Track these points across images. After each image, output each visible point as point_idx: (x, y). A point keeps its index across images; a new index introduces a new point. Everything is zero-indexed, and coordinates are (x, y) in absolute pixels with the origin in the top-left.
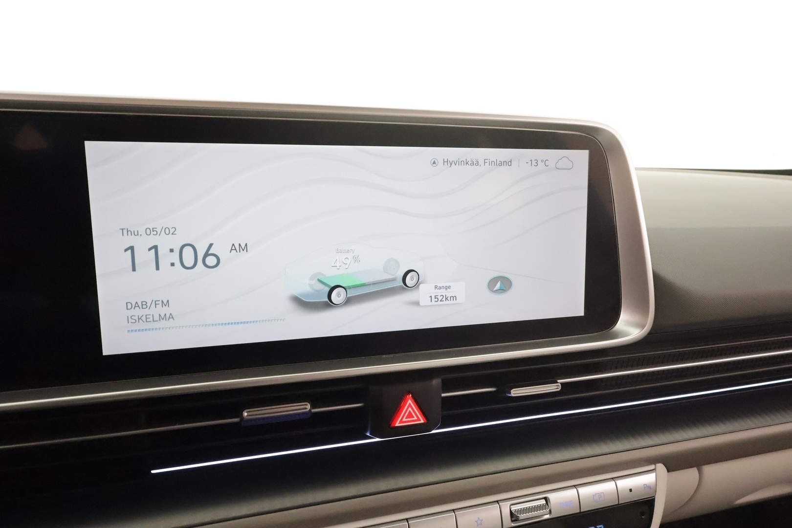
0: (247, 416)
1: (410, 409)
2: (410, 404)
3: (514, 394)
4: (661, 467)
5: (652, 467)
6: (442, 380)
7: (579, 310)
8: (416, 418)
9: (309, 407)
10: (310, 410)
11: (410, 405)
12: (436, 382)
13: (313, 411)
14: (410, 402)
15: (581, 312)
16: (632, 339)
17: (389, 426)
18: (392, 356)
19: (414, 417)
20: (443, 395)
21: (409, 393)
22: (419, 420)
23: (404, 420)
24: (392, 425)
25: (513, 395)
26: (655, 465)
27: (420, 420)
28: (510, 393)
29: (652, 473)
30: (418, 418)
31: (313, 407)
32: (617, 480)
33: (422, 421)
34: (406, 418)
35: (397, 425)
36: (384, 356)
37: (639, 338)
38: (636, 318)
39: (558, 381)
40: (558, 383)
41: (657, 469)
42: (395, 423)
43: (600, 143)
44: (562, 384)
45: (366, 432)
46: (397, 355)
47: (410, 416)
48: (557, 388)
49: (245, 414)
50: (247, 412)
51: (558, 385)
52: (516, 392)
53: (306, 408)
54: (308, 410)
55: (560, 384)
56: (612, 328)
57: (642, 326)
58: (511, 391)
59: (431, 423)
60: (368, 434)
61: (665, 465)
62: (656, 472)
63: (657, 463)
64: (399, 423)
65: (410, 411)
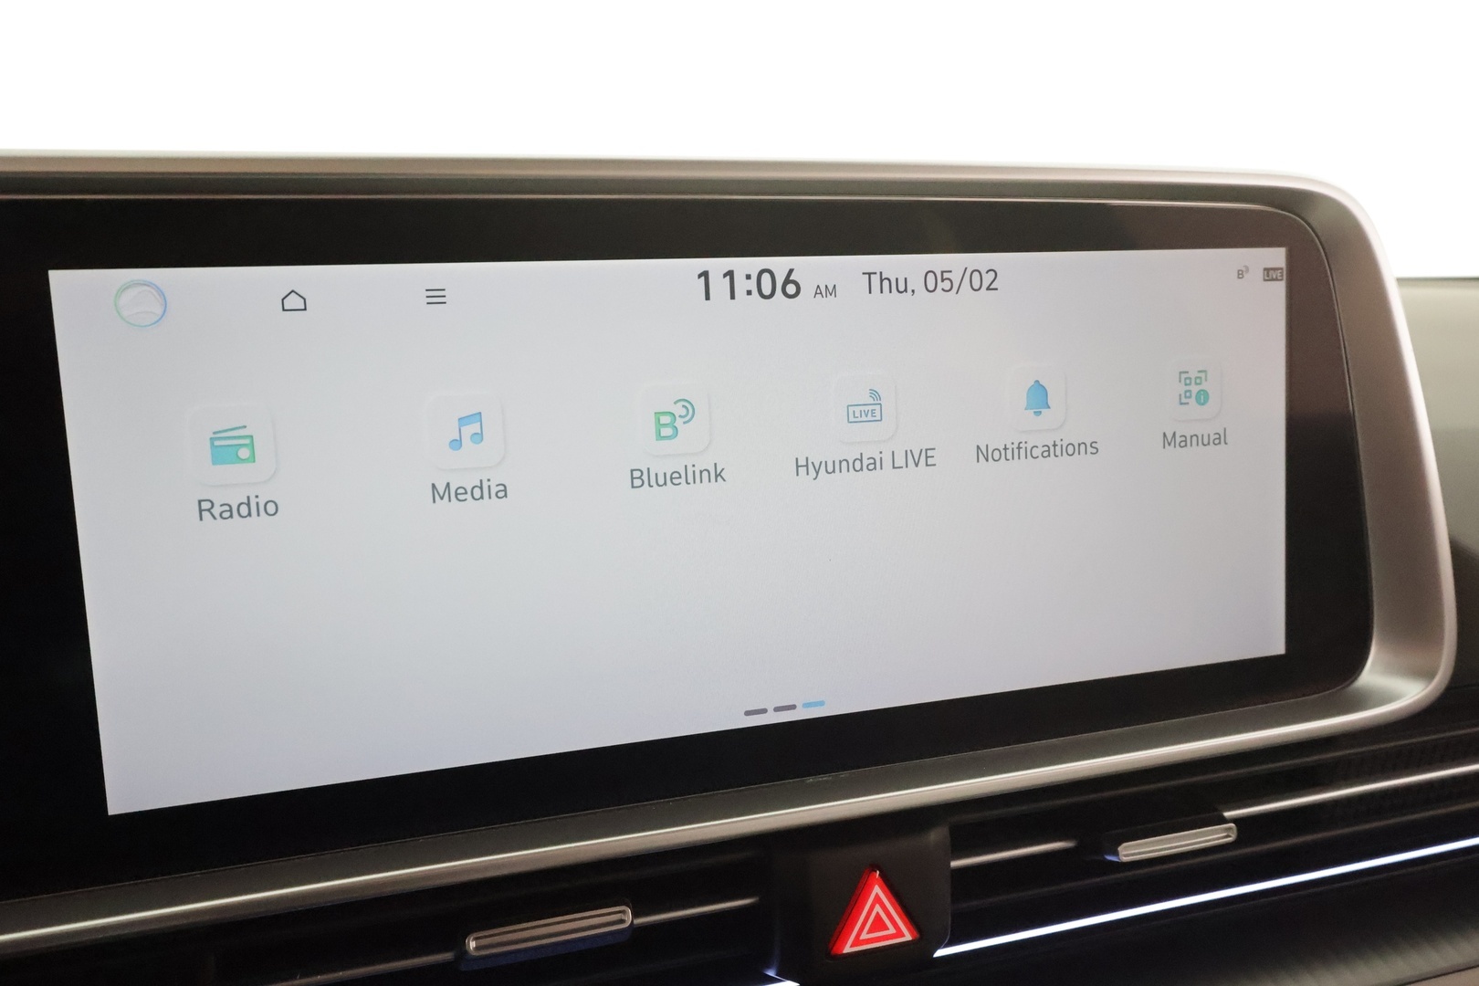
0: (477, 948)
1: (878, 908)
2: (877, 895)
3: (1126, 856)
6: (953, 829)
7: (1274, 643)
8: (892, 930)
9: (629, 917)
10: (632, 921)
11: (877, 899)
12: (937, 836)
13: (639, 921)
14: (877, 890)
15: (1278, 646)
16: (1401, 709)
17: (829, 955)
18: (825, 778)
19: (887, 928)
20: (954, 864)
21: (874, 867)
22: (900, 934)
23: (864, 936)
25: (1125, 859)
27: (903, 935)
28: (1116, 853)
30: (898, 931)
31: (635, 915)
33: (908, 937)
34: (869, 932)
35: (848, 949)
36: (810, 780)
37: (1424, 704)
40: (1225, 821)
42: (844, 946)
43: (1313, 229)
44: (1236, 820)
45: (768, 967)
46: (844, 774)
47: (878, 924)
48: (1230, 836)
49: (472, 945)
50: (476, 939)
51: (1230, 829)
52: (1131, 851)
53: (622, 921)
54: (626, 925)
55: (1232, 825)
56: (1353, 681)
57: (1427, 675)
58: (1119, 849)
59: (928, 937)
60: (771, 973)
64: (851, 946)
65: (878, 913)
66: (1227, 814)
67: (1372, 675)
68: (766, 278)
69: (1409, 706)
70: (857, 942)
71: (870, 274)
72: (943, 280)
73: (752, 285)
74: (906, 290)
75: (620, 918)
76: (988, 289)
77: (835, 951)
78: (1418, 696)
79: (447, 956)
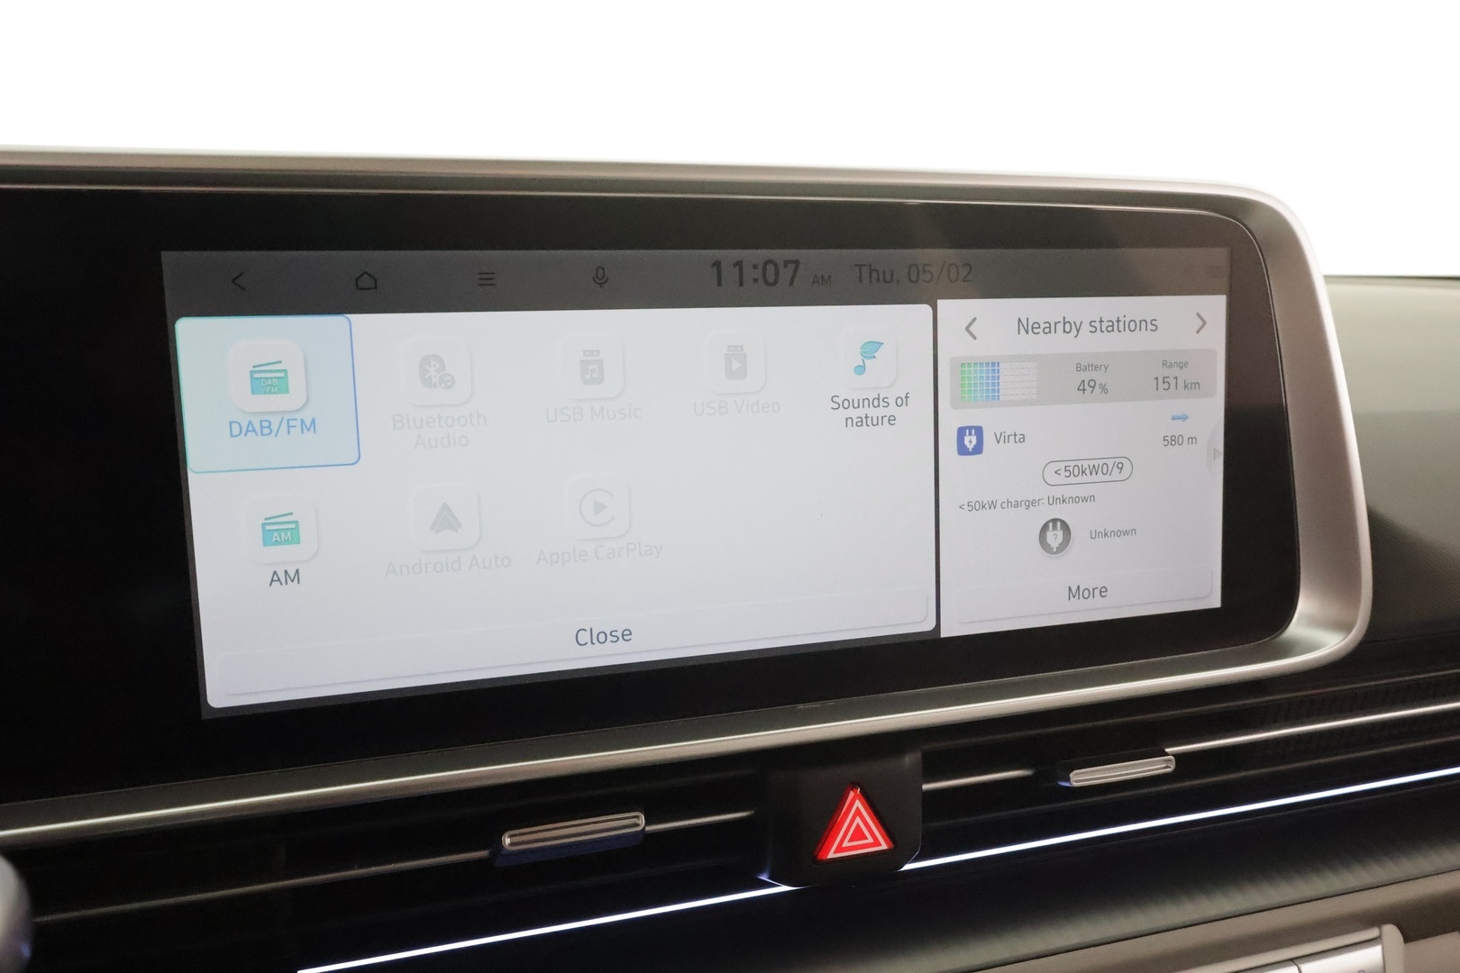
0: (511, 845)
1: (858, 820)
2: (858, 809)
3: (1076, 781)
4: (1391, 932)
5: (1374, 933)
6: (924, 755)
7: (1212, 598)
8: (870, 840)
9: (642, 821)
10: (644, 828)
11: (858, 813)
12: (910, 760)
13: (648, 828)
14: (858, 804)
15: (1215, 602)
16: (1325, 656)
17: (815, 860)
18: (815, 705)
19: (866, 838)
20: (925, 787)
21: (853, 786)
22: (877, 843)
23: (846, 844)
24: (819, 857)
25: (1076, 784)
26: (1380, 928)
27: (880, 845)
28: (1068, 780)
29: (1372, 946)
30: (875, 841)
31: (648, 823)
32: (1302, 963)
33: (884, 846)
34: (850, 840)
35: (831, 855)
36: (801, 706)
37: (1344, 653)
39: (1167, 750)
40: (1167, 754)
41: (1385, 938)
42: (827, 852)
43: (1250, 232)
44: (1178, 756)
45: (761, 872)
46: (830, 703)
47: (858, 835)
48: (1167, 767)
49: (507, 841)
50: (511, 836)
51: (1170, 760)
52: (1081, 778)
53: (637, 825)
54: (639, 829)
55: (1172, 757)
56: (1281, 633)
57: (1346, 627)
58: (1071, 775)
59: (901, 850)
60: (764, 877)
61: (1399, 928)
62: (1382, 943)
63: (1385, 923)
64: (835, 853)
65: (858, 824)
67: (1297, 628)
68: (770, 268)
69: (1329, 654)
70: (839, 849)
71: (860, 266)
72: (925, 272)
73: (758, 274)
74: (892, 281)
75: (634, 822)
76: (964, 281)
77: (821, 856)
78: (1339, 646)
79: (483, 854)
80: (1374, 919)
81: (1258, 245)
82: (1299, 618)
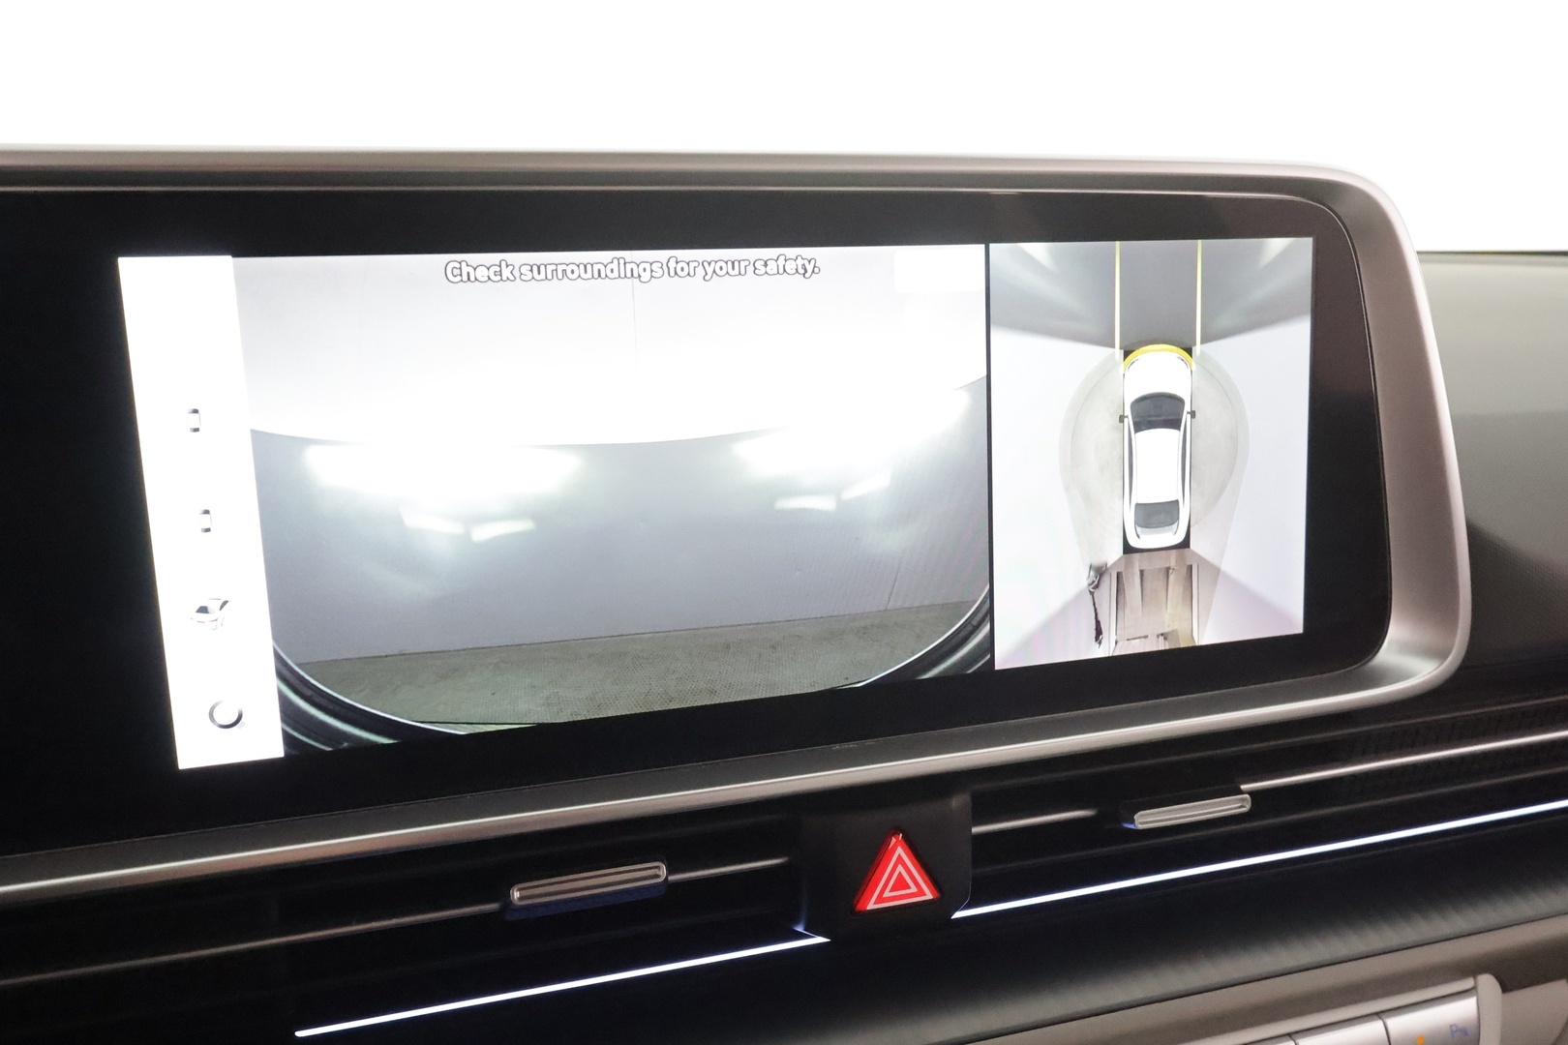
0: (521, 898)
1: (900, 868)
2: (900, 857)
3: (1142, 823)
4: (1488, 982)
5: (1468, 983)
6: (973, 797)
7: (1293, 622)
8: (914, 889)
9: (663, 871)
10: (666, 878)
11: (900, 860)
12: (959, 802)
13: (671, 878)
14: (900, 851)
15: (1296, 626)
16: (1419, 685)
17: (853, 911)
18: (851, 745)
19: (909, 888)
20: (975, 830)
21: (896, 831)
22: (921, 892)
23: (887, 894)
24: (859, 907)
25: (1140, 827)
26: (1475, 978)
27: (925, 894)
28: (1132, 821)
29: (1468, 997)
30: (919, 890)
31: (670, 872)
33: (929, 896)
34: (892, 890)
35: (871, 906)
36: (837, 747)
37: (1435, 684)
38: (1426, 635)
40: (1241, 792)
41: (1481, 989)
42: (867, 903)
43: (1340, 219)
44: (1251, 793)
45: (797, 923)
46: (869, 742)
47: (901, 884)
48: (1242, 807)
49: (516, 895)
50: (519, 890)
51: (1245, 800)
52: (1147, 819)
53: (658, 876)
54: (663, 878)
55: (1247, 796)
56: (1370, 660)
57: (1440, 654)
58: (1135, 817)
59: (948, 898)
60: (800, 929)
61: (1497, 978)
62: (1477, 995)
63: (1480, 973)
64: (875, 903)
65: (900, 873)
66: (1243, 787)
67: (1387, 654)
69: (1424, 682)
70: (880, 899)
75: (658, 872)
78: (1432, 674)
79: (493, 906)
80: (1470, 968)
81: (1348, 233)
82: (1389, 643)
